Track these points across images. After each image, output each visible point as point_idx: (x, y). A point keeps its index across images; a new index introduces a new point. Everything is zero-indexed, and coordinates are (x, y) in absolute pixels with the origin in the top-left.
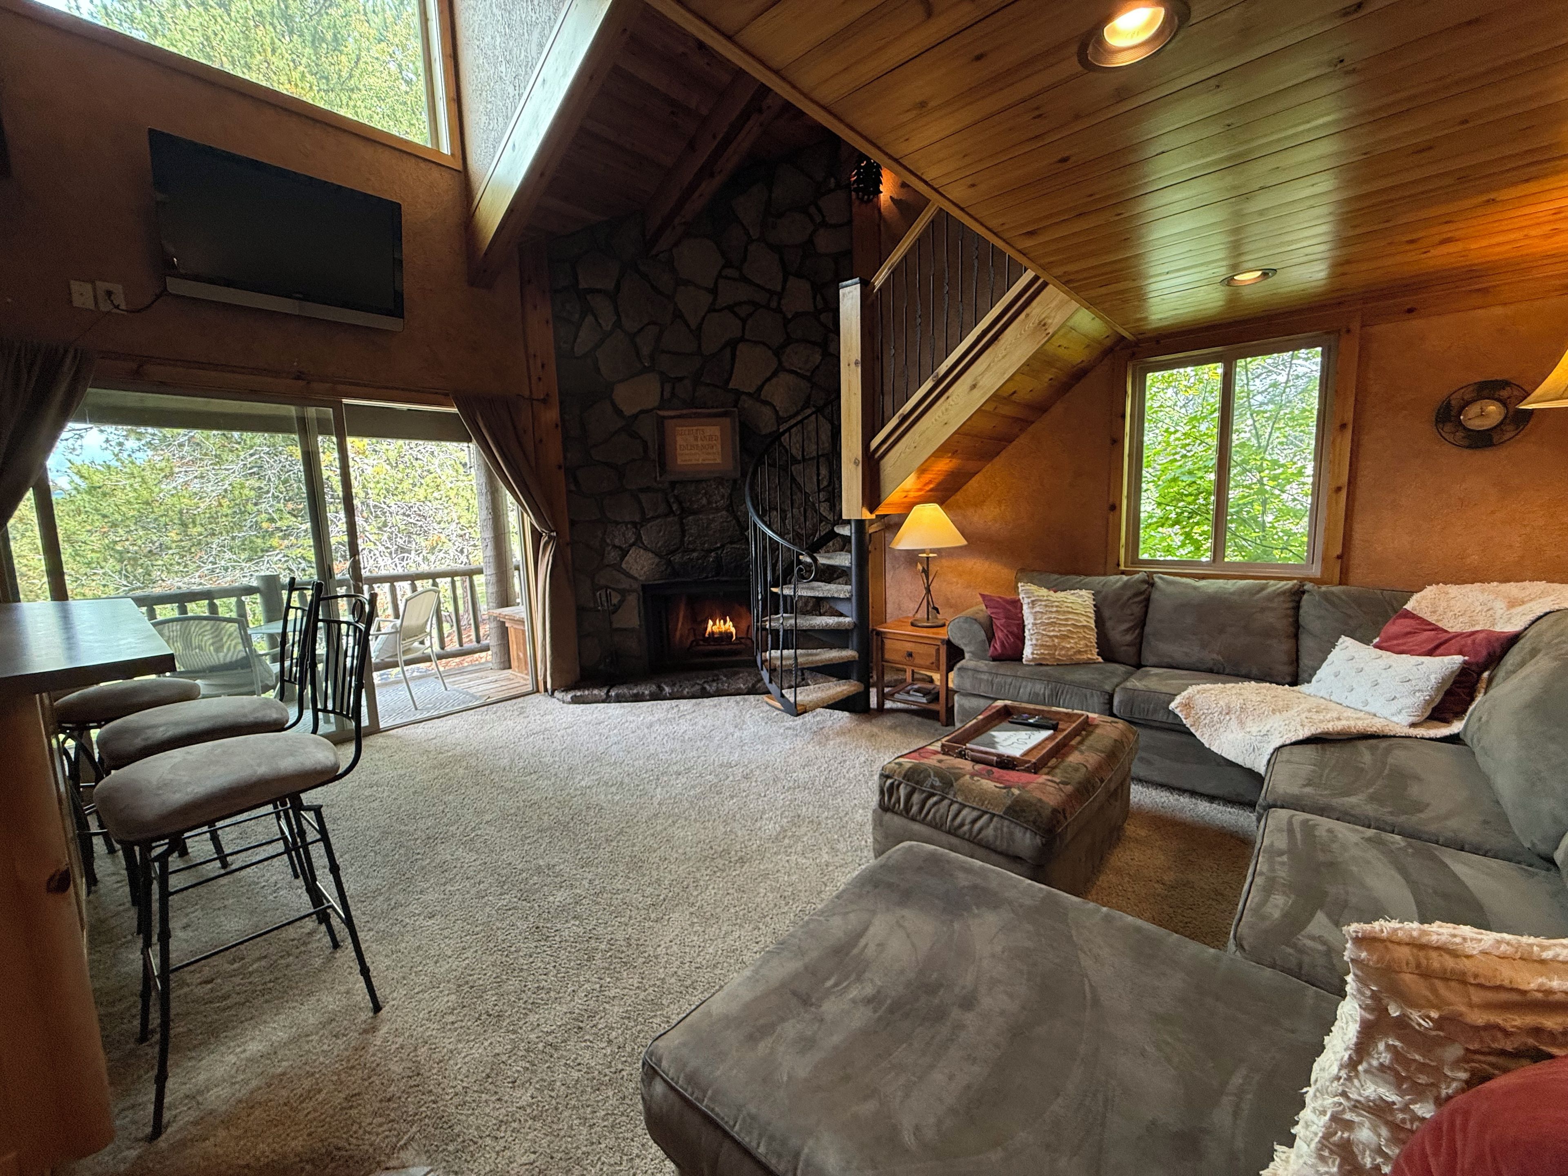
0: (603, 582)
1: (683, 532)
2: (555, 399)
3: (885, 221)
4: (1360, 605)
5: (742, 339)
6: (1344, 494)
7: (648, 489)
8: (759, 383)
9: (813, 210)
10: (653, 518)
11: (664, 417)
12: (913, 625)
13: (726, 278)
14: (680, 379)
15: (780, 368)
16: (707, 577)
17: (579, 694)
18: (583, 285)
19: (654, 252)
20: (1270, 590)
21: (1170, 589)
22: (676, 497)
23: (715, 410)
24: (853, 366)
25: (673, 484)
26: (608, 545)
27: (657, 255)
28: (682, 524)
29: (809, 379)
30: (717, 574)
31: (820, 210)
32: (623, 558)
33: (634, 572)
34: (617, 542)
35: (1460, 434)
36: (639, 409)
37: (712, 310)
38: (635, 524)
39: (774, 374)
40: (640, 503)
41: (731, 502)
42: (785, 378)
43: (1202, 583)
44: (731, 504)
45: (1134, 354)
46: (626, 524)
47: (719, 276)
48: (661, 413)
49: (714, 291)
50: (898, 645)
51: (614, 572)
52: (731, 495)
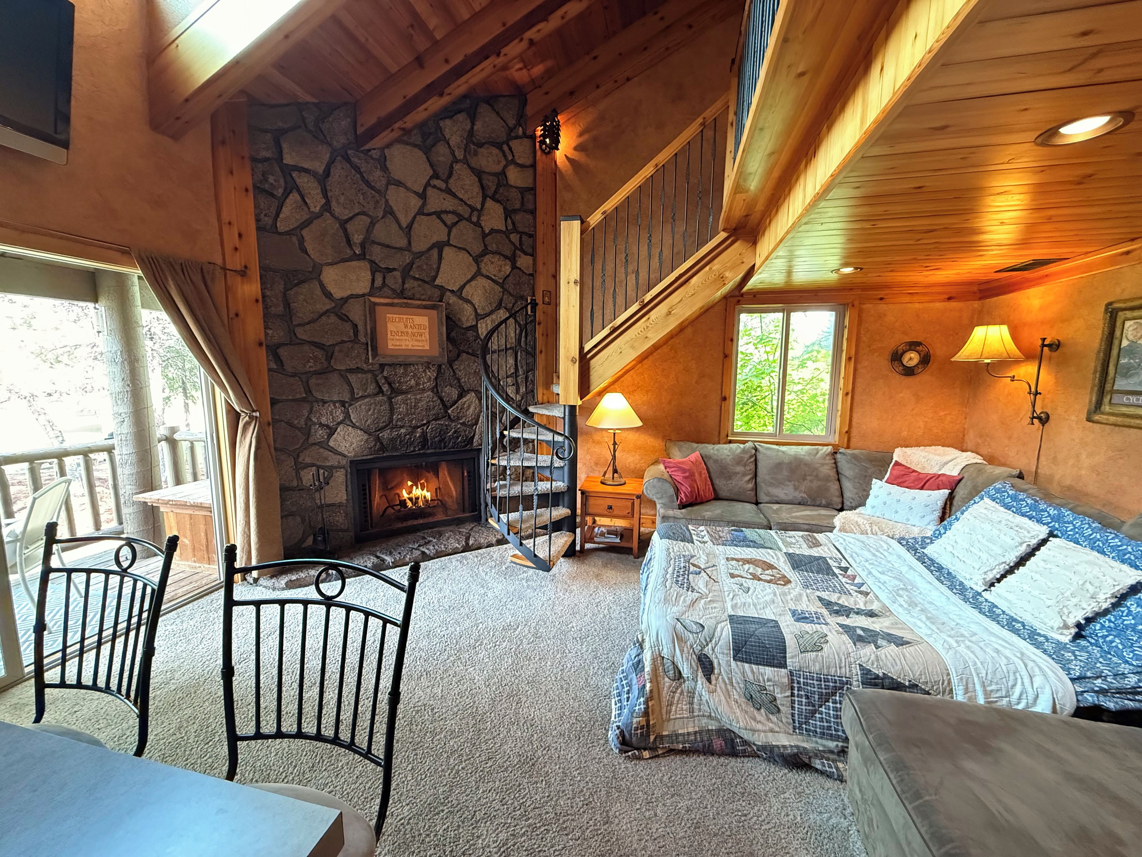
0: (308, 460)
1: (392, 410)
2: (255, 272)
3: (560, 171)
4: (871, 461)
5: (448, 244)
6: (850, 396)
7: (358, 370)
8: (462, 283)
9: (505, 148)
10: (363, 397)
11: (376, 304)
12: (602, 483)
13: (435, 187)
14: (390, 270)
15: (478, 273)
16: (414, 451)
17: (294, 578)
18: (288, 160)
19: (367, 147)
20: (821, 452)
21: (768, 453)
22: (386, 378)
23: (424, 303)
24: (572, 284)
25: (382, 366)
26: (315, 424)
27: (369, 150)
28: (391, 404)
29: (502, 285)
30: (423, 448)
31: (510, 149)
32: (330, 435)
33: (342, 449)
34: (324, 420)
35: (901, 368)
36: (349, 293)
37: (421, 212)
38: (343, 403)
39: (473, 278)
40: (349, 384)
41: (437, 384)
42: (481, 281)
43: (784, 448)
44: (436, 386)
45: (739, 301)
46: (334, 403)
47: (428, 184)
48: (373, 299)
49: (423, 196)
50: (600, 501)
51: (322, 450)
52: (436, 379)
